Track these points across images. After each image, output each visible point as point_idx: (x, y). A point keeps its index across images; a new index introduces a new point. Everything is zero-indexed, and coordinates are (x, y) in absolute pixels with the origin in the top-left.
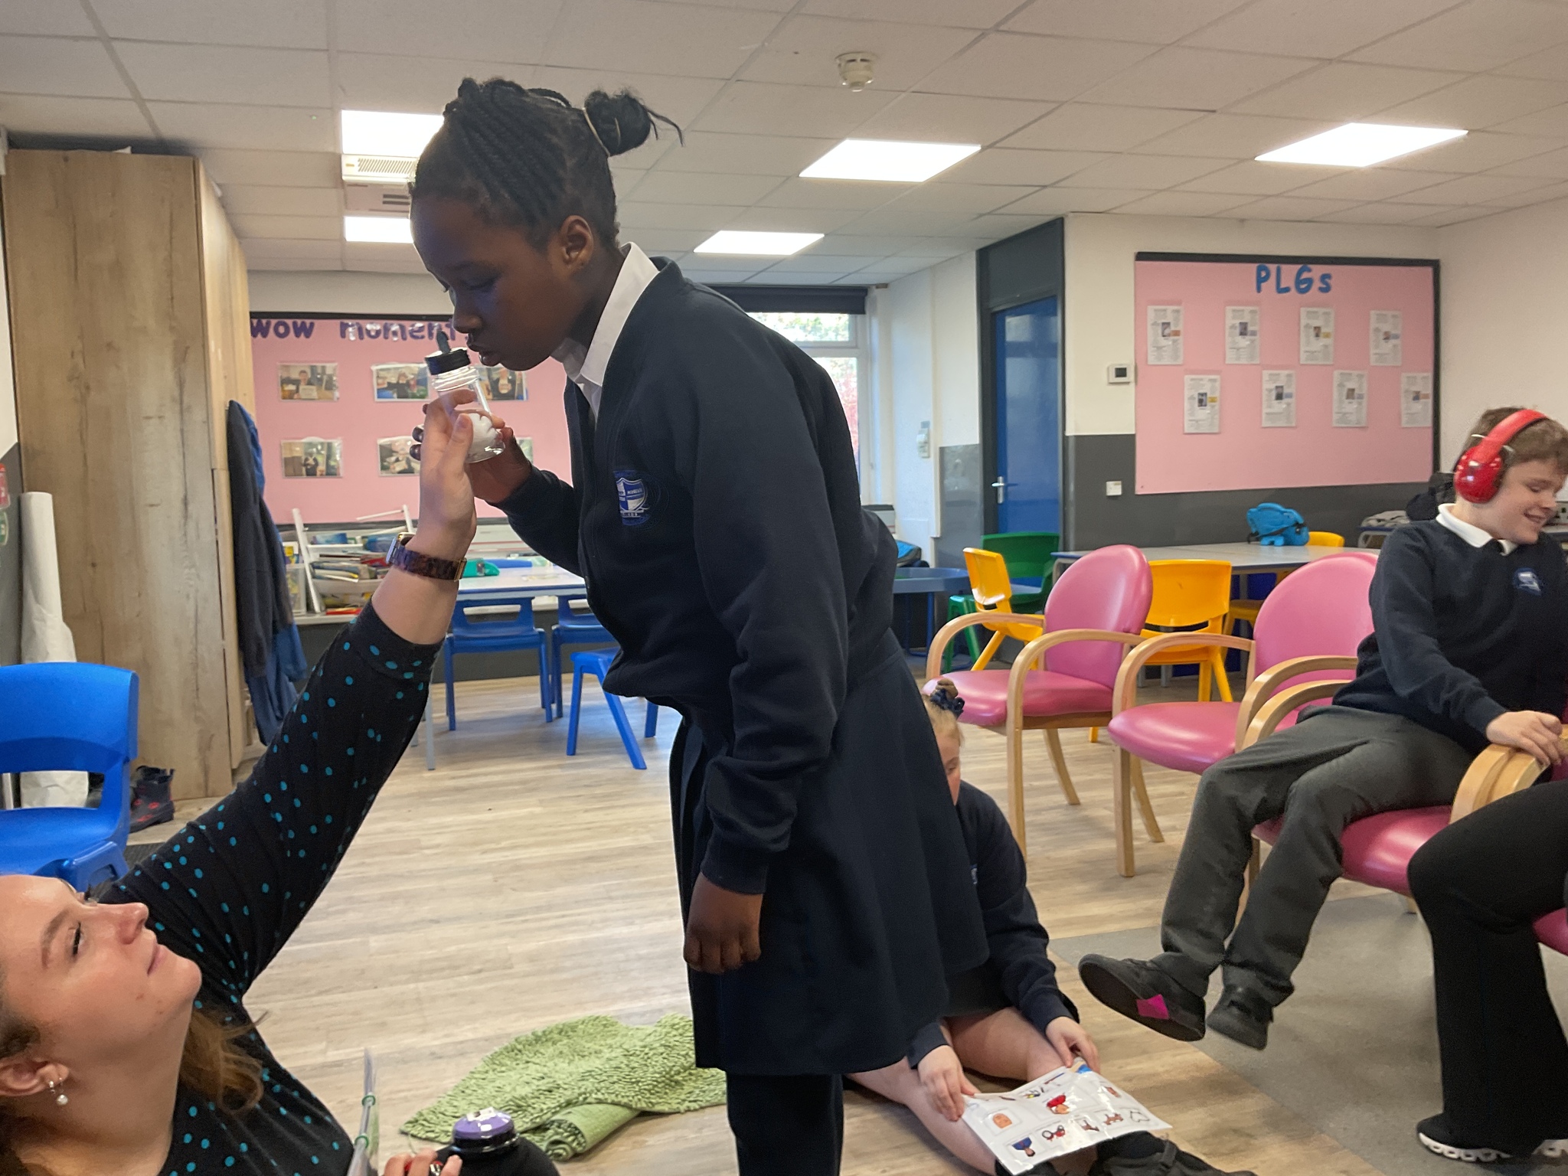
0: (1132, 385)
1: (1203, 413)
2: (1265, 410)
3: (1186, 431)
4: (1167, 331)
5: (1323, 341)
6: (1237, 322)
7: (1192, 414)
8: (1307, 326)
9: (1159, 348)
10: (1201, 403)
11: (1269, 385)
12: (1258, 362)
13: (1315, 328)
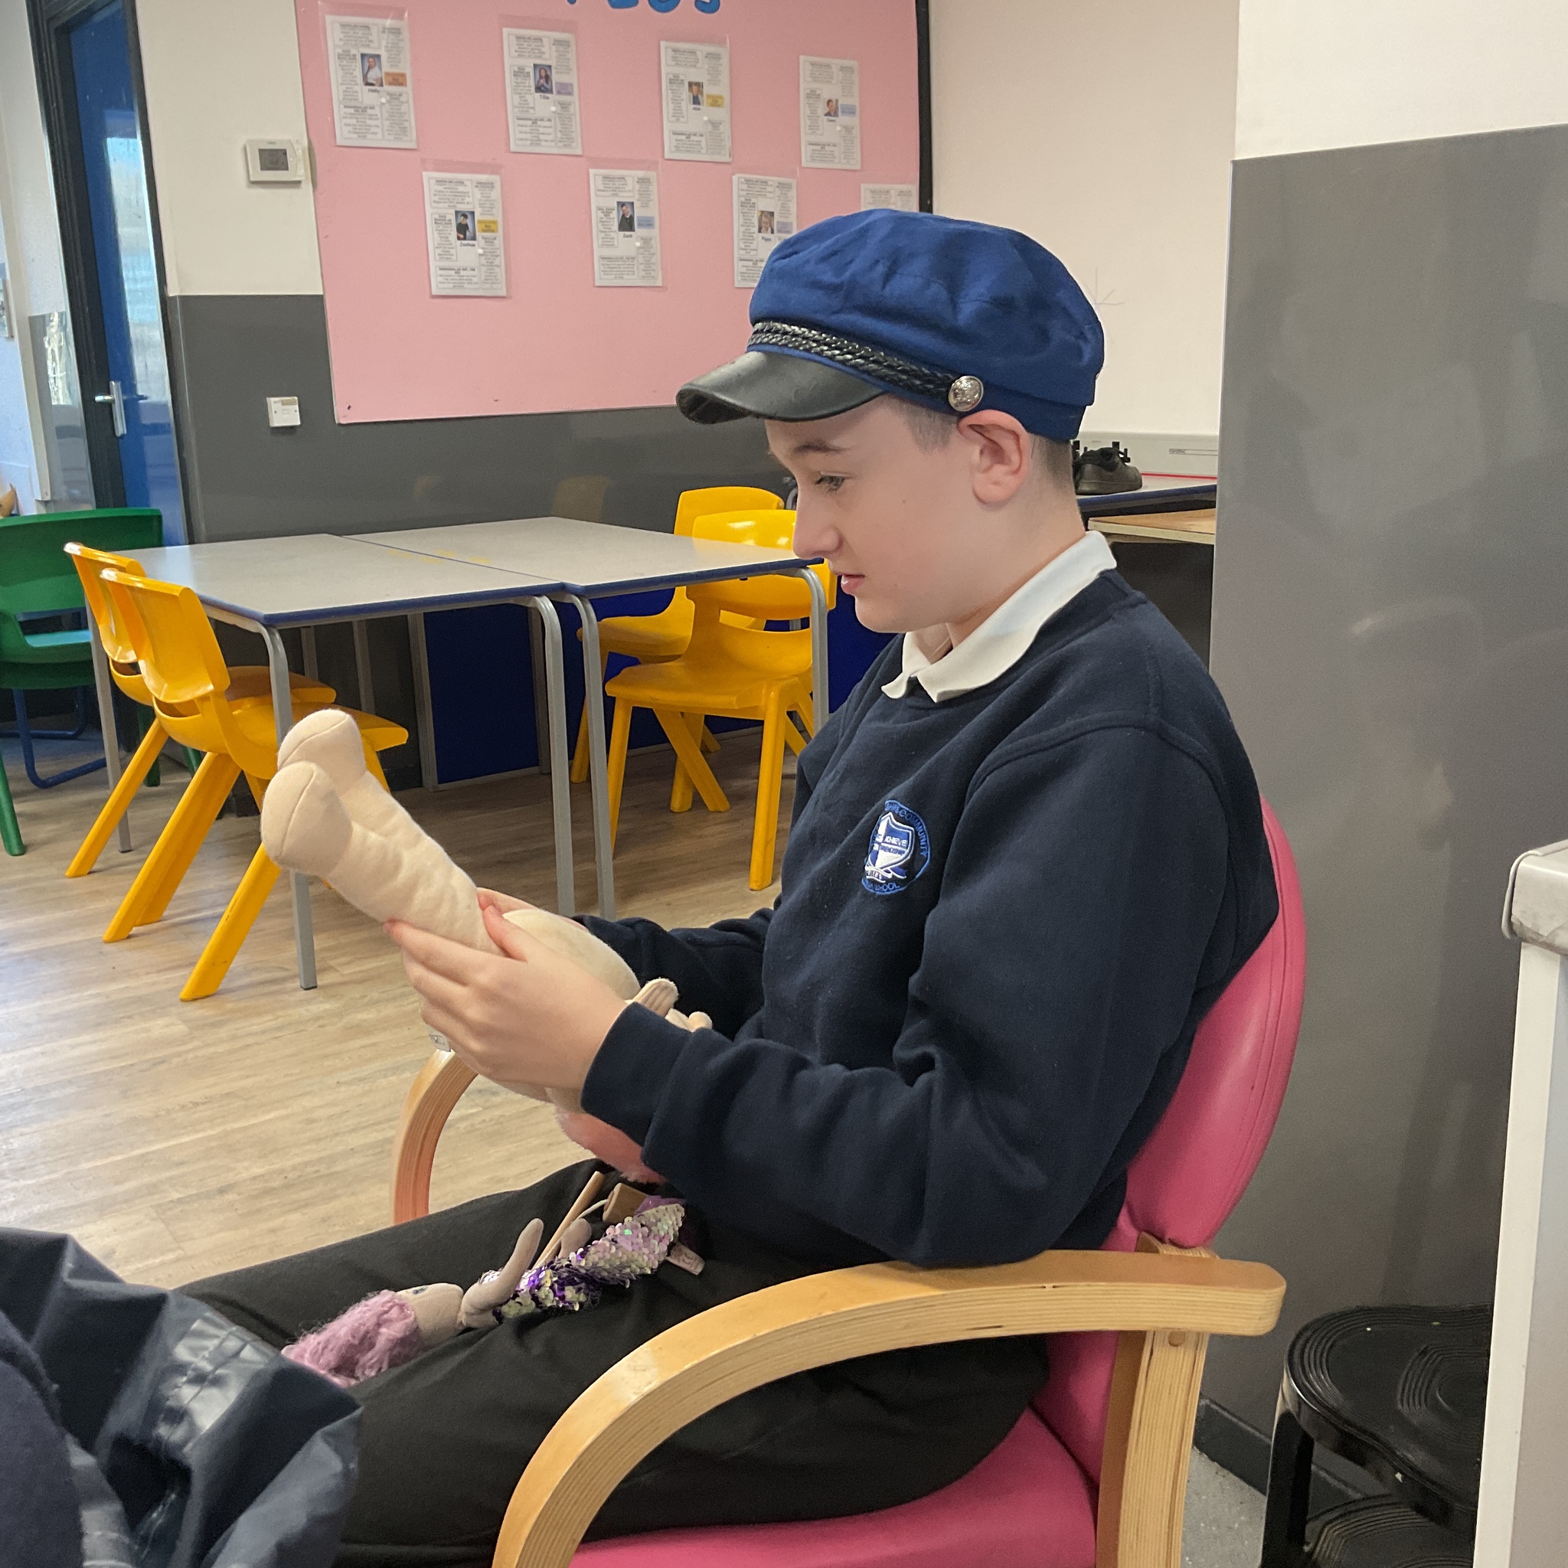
0: (307, 187)
1: (467, 254)
2: (598, 252)
3: (435, 292)
4: (373, 75)
5: (707, 113)
6: (529, 65)
7: (445, 255)
8: (674, 80)
9: (361, 110)
10: (462, 229)
11: (603, 201)
12: (579, 152)
13: (690, 84)
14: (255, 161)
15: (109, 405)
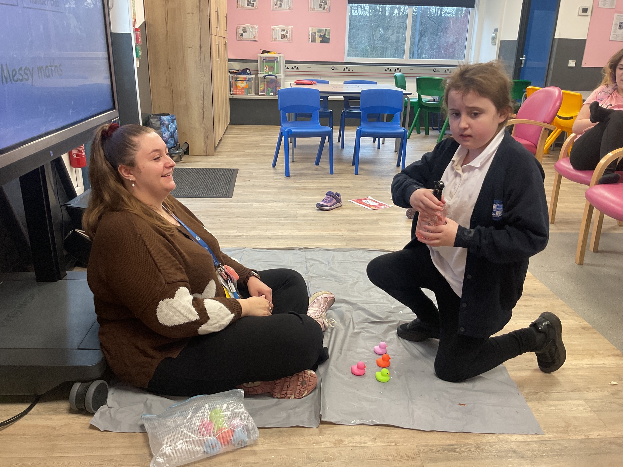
1: (620, 32)
3: (610, 40)
7: (615, 32)
10: (620, 26)
14: (581, 10)
15: (521, 60)
